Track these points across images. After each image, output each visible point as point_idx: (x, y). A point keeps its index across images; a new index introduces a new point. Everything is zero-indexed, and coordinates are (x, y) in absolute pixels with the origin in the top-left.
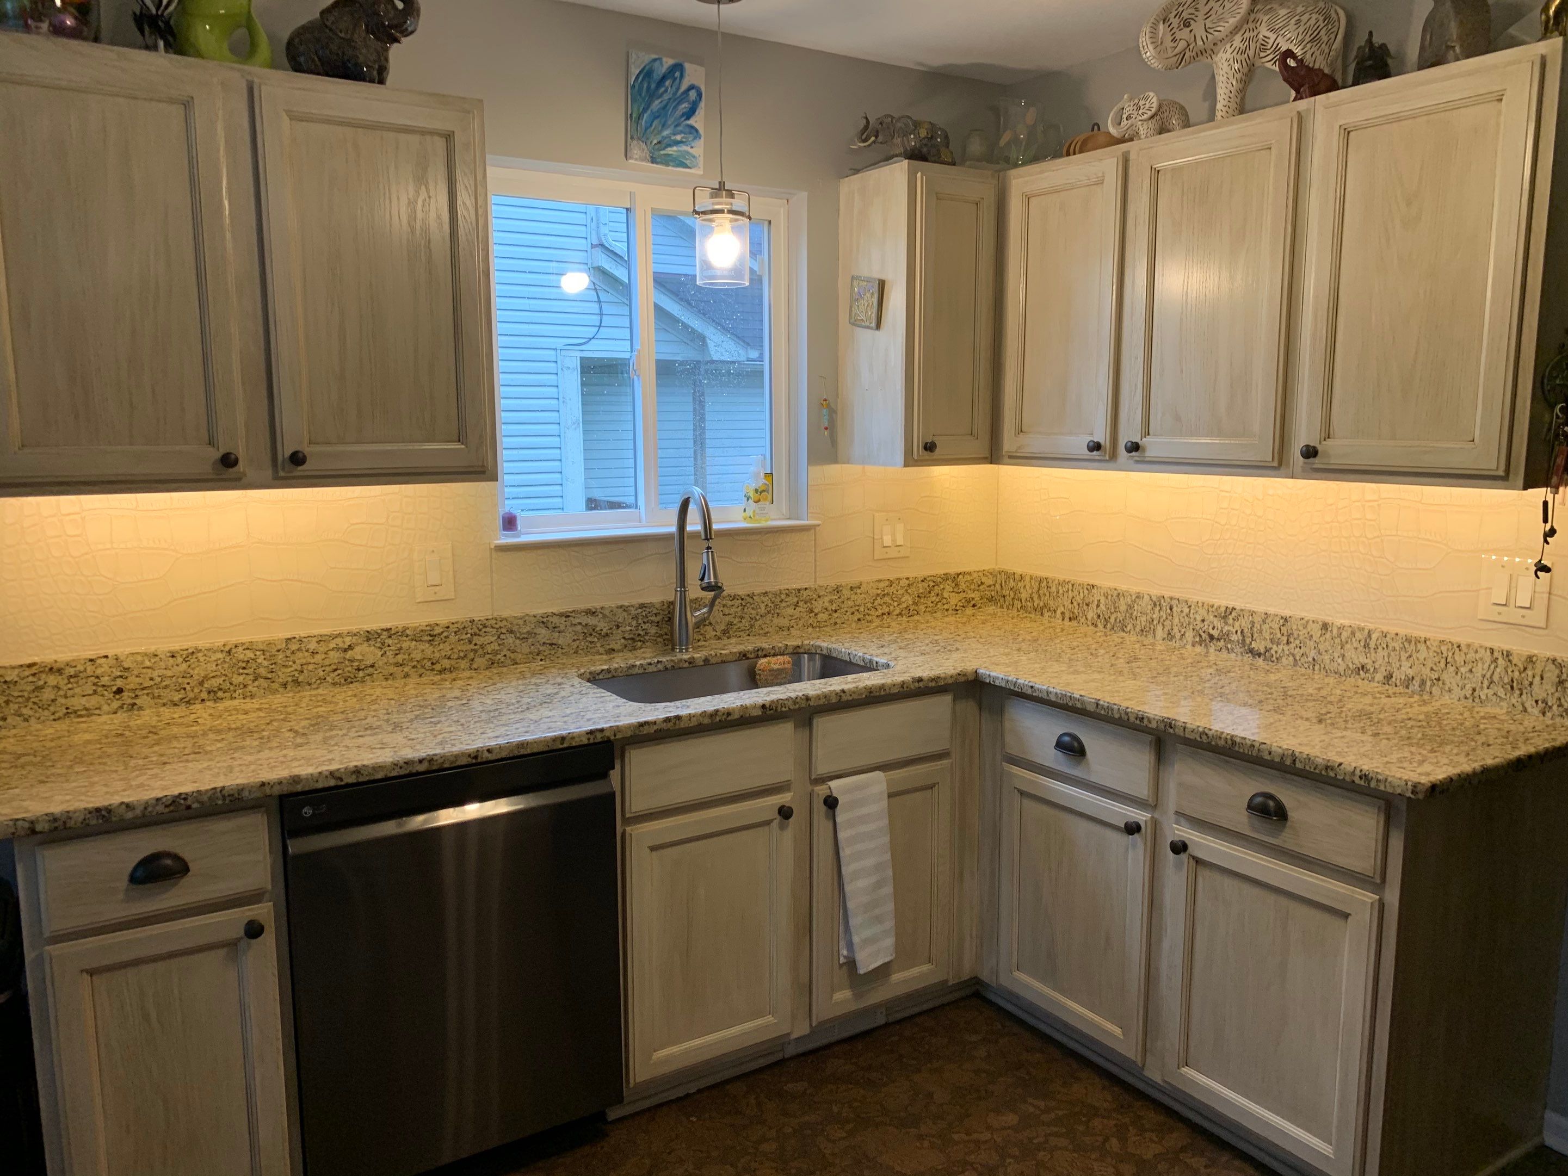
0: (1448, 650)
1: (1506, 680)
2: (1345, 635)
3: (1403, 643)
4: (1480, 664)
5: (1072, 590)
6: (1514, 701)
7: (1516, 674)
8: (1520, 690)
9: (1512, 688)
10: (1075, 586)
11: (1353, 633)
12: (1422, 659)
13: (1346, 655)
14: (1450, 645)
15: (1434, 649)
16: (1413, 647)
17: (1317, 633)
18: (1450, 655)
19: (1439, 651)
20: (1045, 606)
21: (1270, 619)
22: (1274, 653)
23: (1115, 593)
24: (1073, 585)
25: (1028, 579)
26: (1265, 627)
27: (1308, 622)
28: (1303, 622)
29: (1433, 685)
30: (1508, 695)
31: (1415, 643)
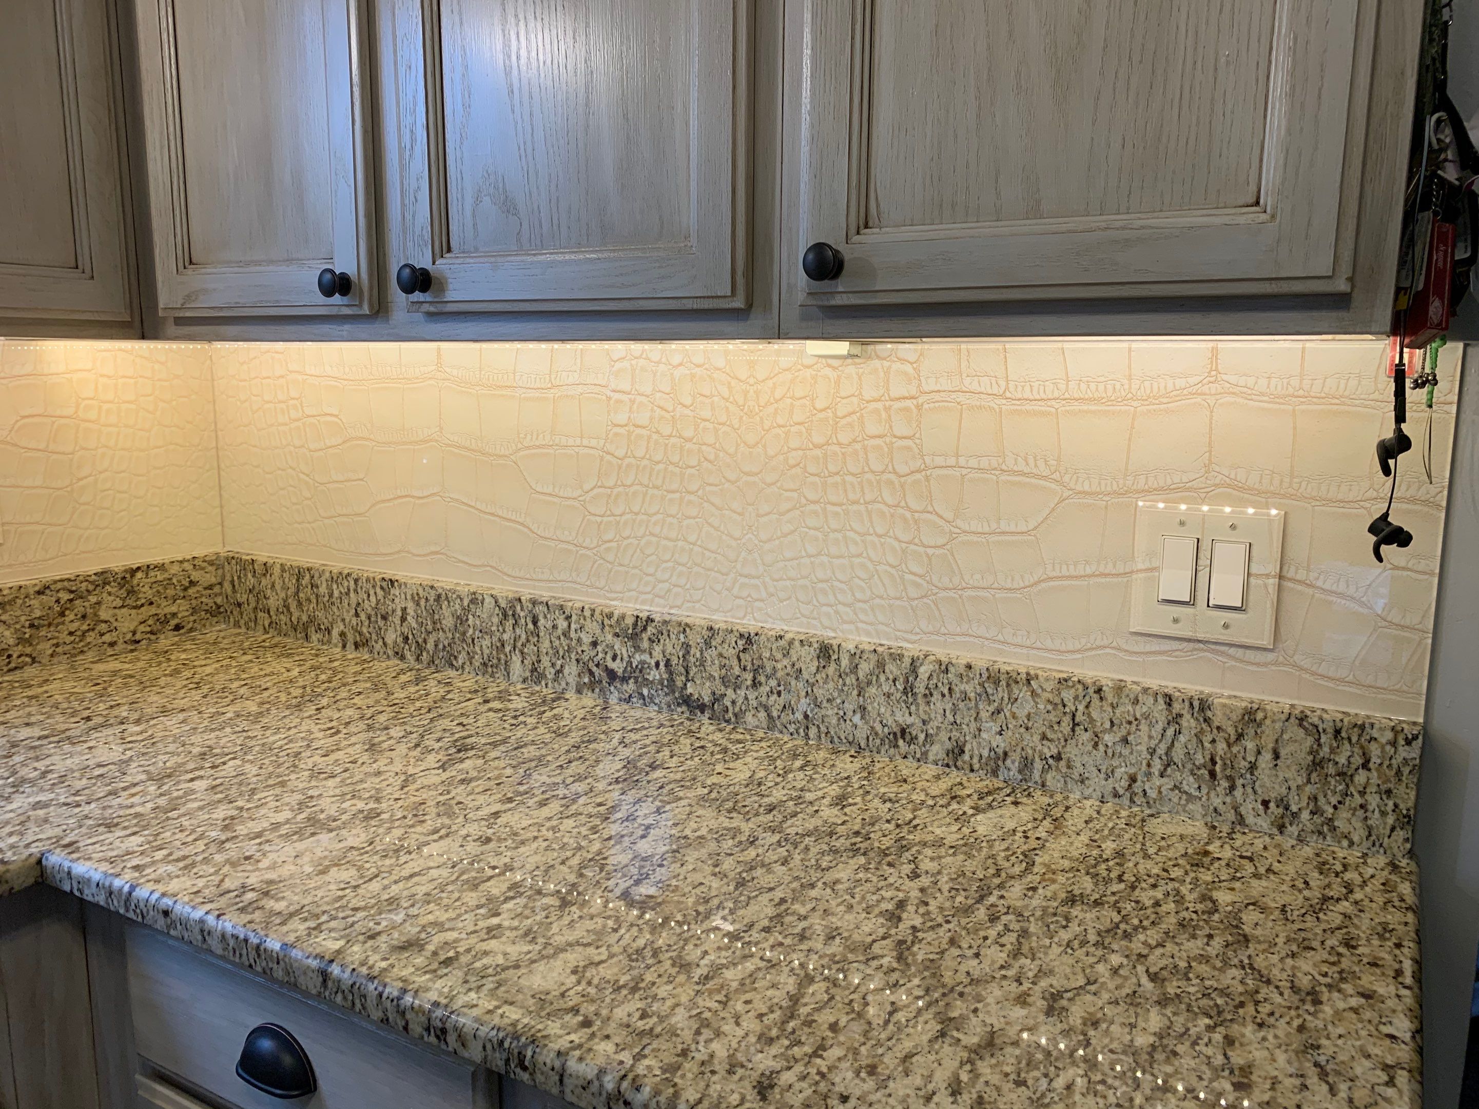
0: (1076, 698)
1: (1200, 759)
2: (865, 668)
3: (982, 685)
4: (1144, 727)
5: (356, 591)
6: (1217, 802)
7: (1221, 746)
8: (1230, 778)
9: (1213, 774)
10: (360, 583)
11: (881, 665)
12: (1022, 714)
13: (869, 708)
14: (1080, 687)
15: (1046, 695)
16: (1002, 692)
17: (809, 667)
18: (1081, 708)
19: (1057, 700)
20: (312, 619)
21: (719, 639)
22: (729, 704)
23: (432, 596)
24: (356, 581)
25: (277, 571)
26: (710, 654)
27: (791, 643)
28: (782, 643)
29: (1046, 770)
30: (1204, 790)
31: (1008, 685)
